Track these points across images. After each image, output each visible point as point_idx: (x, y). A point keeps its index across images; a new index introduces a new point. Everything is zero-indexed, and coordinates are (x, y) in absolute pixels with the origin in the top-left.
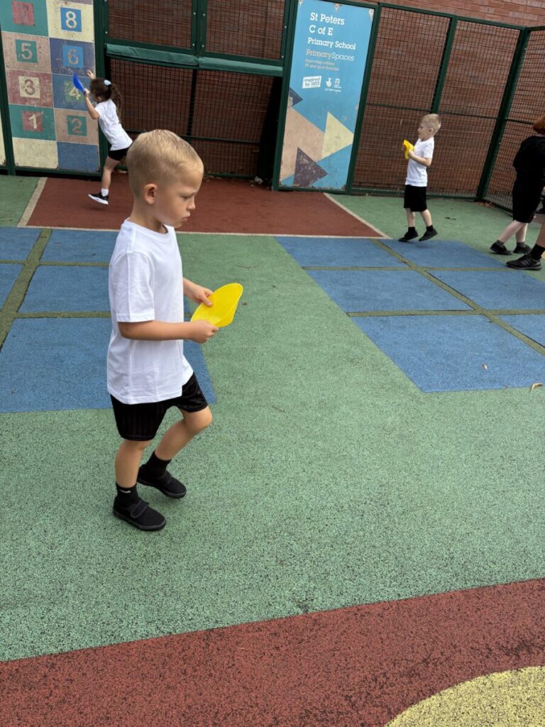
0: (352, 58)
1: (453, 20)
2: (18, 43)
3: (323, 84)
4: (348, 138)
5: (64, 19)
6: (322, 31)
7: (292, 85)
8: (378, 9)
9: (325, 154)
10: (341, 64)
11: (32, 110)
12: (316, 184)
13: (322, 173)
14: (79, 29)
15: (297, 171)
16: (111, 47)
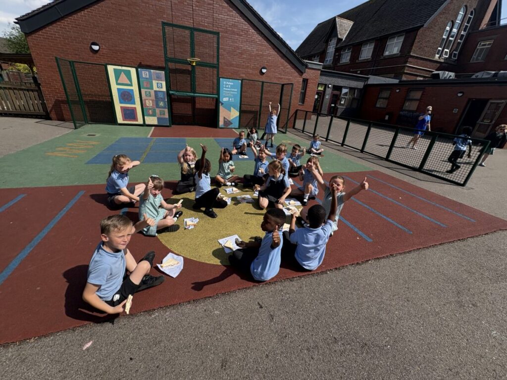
0: (236, 93)
1: (263, 82)
2: (146, 92)
3: (229, 99)
4: (237, 114)
5: (158, 85)
6: (227, 86)
7: (220, 100)
8: (242, 81)
9: (232, 118)
10: (234, 94)
11: (150, 109)
12: (230, 127)
13: (231, 123)
14: (162, 88)
15: (224, 123)
16: (171, 92)
